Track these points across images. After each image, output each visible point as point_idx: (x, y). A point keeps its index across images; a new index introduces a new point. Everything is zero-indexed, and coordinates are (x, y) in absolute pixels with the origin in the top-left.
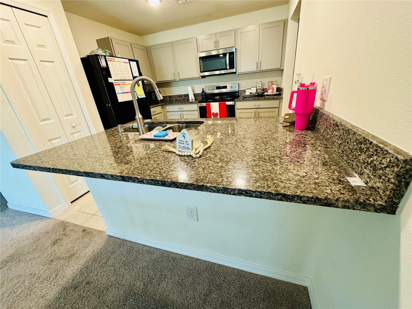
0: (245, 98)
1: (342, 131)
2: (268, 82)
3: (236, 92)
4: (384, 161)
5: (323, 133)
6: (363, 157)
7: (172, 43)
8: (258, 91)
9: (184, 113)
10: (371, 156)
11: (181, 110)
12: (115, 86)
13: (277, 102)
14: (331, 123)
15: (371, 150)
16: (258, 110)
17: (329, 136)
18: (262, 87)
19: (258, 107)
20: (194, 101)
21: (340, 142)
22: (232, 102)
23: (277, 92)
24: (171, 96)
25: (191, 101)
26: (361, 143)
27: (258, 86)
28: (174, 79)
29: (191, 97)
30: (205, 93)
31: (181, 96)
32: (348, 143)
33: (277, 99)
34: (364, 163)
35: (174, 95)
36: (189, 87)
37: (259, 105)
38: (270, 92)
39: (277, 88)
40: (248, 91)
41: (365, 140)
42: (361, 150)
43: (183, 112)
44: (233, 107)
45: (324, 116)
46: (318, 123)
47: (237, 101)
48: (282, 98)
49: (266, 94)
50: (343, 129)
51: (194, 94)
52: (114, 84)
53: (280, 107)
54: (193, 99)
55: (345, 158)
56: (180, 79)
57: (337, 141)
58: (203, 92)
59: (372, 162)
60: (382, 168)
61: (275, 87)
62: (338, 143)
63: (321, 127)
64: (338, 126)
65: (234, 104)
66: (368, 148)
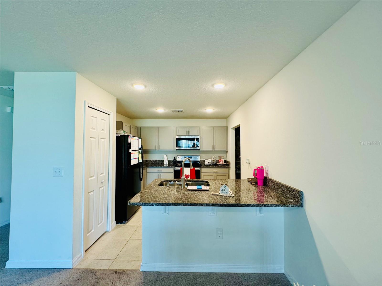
0: (207, 166)
1: (281, 186)
2: (219, 157)
3: (199, 161)
4: (296, 193)
5: (272, 187)
6: (290, 193)
7: (158, 128)
8: (213, 162)
9: (162, 174)
10: (292, 192)
11: (159, 171)
12: (131, 154)
13: (228, 169)
14: (275, 183)
15: (292, 190)
16: (216, 174)
17: (275, 188)
18: (215, 159)
19: (216, 172)
20: (167, 165)
21: (281, 189)
22: (199, 168)
23: (225, 163)
24: (148, 160)
25: (165, 165)
26: (288, 189)
27: (212, 159)
28: (155, 149)
29: (166, 162)
30: (176, 160)
31: (156, 161)
32: (284, 189)
33: (227, 168)
34: (291, 195)
35: (151, 160)
36: (165, 155)
37: (216, 171)
38: (221, 163)
39: (224, 160)
40: (207, 161)
41: (289, 188)
42: (289, 191)
43: (160, 173)
44: (199, 171)
45: (271, 180)
46: (268, 183)
47: (202, 167)
48: (230, 167)
49: (218, 163)
50: (281, 185)
51: (168, 160)
52: (131, 153)
53: (229, 173)
54: (167, 164)
55: (285, 195)
56: (160, 149)
57: (280, 189)
58: (174, 160)
59: (293, 194)
60: (296, 195)
61: (223, 160)
62: (280, 190)
63: (270, 185)
64: (278, 184)
65: (200, 169)
66: (291, 190)
